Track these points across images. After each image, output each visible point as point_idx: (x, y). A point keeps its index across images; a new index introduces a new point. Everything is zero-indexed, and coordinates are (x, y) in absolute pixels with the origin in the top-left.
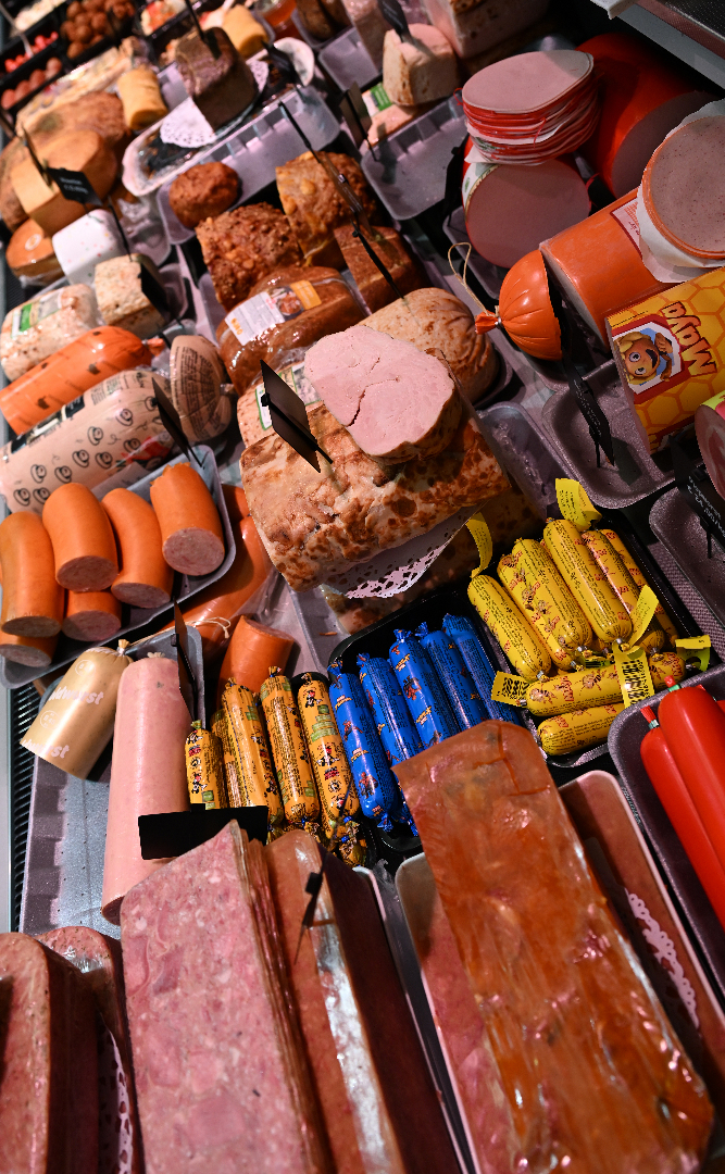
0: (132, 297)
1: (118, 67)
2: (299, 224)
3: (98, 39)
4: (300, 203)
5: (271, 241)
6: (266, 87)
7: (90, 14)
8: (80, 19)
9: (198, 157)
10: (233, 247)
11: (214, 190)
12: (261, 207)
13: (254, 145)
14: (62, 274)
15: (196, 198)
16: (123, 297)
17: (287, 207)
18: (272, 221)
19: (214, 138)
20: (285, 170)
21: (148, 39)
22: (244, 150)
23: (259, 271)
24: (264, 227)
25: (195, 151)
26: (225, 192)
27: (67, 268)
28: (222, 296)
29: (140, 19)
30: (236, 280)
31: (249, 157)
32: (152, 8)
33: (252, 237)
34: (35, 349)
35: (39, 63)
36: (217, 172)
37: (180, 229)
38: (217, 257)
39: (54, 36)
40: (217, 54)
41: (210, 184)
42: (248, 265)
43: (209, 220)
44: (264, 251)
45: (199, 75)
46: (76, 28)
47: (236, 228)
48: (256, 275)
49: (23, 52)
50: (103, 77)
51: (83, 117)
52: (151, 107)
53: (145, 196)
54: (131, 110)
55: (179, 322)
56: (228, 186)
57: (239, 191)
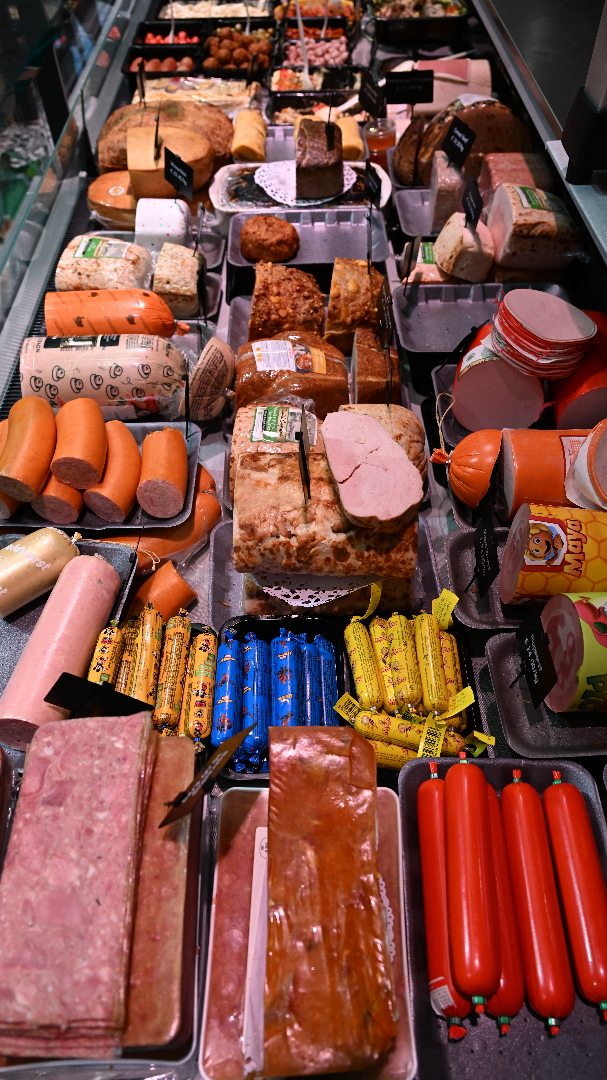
0: (182, 283)
1: (239, 99)
2: (334, 308)
3: (232, 66)
4: (344, 294)
5: (307, 306)
6: (349, 191)
7: (236, 44)
8: (226, 42)
9: (274, 210)
10: (279, 294)
11: (280, 242)
12: (309, 277)
13: (320, 226)
14: (133, 230)
15: (264, 240)
16: (176, 279)
17: (333, 291)
18: (314, 293)
19: (294, 203)
20: (342, 264)
21: (272, 94)
22: (310, 225)
23: (287, 322)
24: (306, 293)
25: (277, 204)
26: (286, 249)
27: (139, 230)
28: (253, 324)
29: (272, 75)
30: (269, 319)
31: (311, 233)
32: (284, 72)
33: (295, 295)
34: (88, 276)
35: (177, 53)
36: (288, 231)
37: (237, 254)
38: (264, 295)
39: (195, 40)
40: (331, 147)
41: (279, 236)
42: (282, 313)
43: (270, 264)
44: (298, 310)
45: (310, 153)
46: (219, 48)
47: (287, 282)
48: (284, 324)
49: (165, 35)
50: (224, 98)
51: (201, 122)
52: (256, 148)
53: (222, 212)
54: (236, 144)
55: (206, 320)
56: (290, 246)
57: (294, 255)
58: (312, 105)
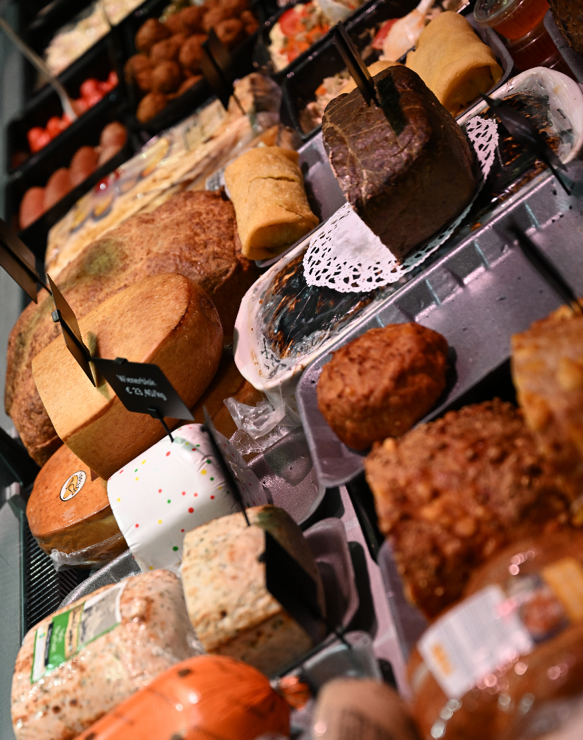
0: (251, 595)
1: (229, 132)
2: (556, 447)
3: (191, 82)
4: (558, 405)
5: (508, 479)
6: (494, 168)
7: (177, 39)
8: (158, 49)
9: (373, 310)
10: (435, 494)
11: (400, 379)
12: (490, 408)
13: (477, 280)
14: (123, 546)
15: (367, 397)
16: (234, 597)
17: (532, 416)
18: (509, 438)
19: (401, 273)
20: (528, 342)
21: (280, 77)
22: (459, 290)
23: (486, 539)
24: (493, 452)
25: (370, 297)
26: (422, 381)
27: (133, 539)
28: (417, 592)
29: (268, 42)
30: (443, 561)
31: (468, 304)
32: (288, 20)
33: (471, 472)
34: (74, 703)
35: (87, 132)
36: (405, 342)
37: (339, 454)
38: (406, 517)
39: (114, 79)
40: (398, 122)
41: (392, 367)
42: (465, 527)
43: (389, 443)
44: (494, 498)
45: (365, 164)
46: (151, 67)
47: (440, 457)
48: (481, 547)
49: (60, 114)
50: (202, 152)
51: (162, 244)
52: (285, 216)
53: (274, 390)
54: (249, 222)
55: (341, 637)
56: (428, 368)
57: (450, 375)
58: (368, 41)
